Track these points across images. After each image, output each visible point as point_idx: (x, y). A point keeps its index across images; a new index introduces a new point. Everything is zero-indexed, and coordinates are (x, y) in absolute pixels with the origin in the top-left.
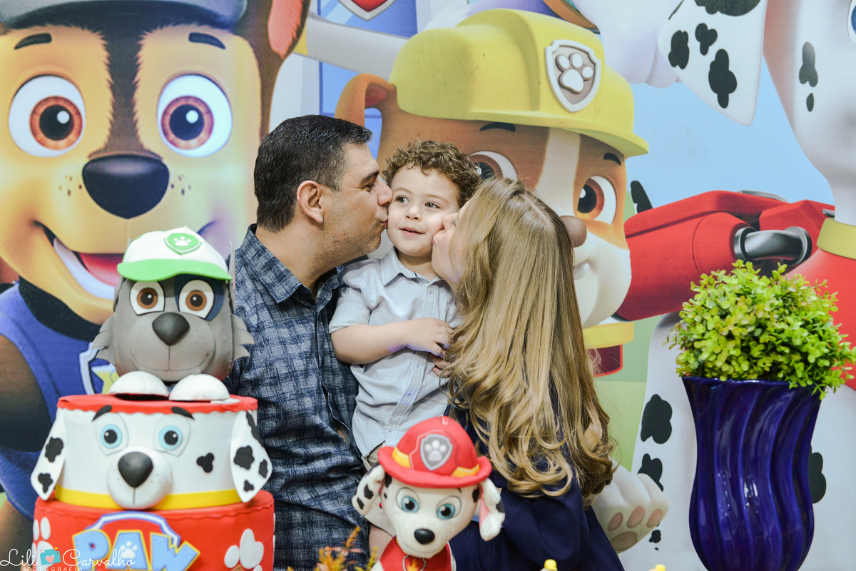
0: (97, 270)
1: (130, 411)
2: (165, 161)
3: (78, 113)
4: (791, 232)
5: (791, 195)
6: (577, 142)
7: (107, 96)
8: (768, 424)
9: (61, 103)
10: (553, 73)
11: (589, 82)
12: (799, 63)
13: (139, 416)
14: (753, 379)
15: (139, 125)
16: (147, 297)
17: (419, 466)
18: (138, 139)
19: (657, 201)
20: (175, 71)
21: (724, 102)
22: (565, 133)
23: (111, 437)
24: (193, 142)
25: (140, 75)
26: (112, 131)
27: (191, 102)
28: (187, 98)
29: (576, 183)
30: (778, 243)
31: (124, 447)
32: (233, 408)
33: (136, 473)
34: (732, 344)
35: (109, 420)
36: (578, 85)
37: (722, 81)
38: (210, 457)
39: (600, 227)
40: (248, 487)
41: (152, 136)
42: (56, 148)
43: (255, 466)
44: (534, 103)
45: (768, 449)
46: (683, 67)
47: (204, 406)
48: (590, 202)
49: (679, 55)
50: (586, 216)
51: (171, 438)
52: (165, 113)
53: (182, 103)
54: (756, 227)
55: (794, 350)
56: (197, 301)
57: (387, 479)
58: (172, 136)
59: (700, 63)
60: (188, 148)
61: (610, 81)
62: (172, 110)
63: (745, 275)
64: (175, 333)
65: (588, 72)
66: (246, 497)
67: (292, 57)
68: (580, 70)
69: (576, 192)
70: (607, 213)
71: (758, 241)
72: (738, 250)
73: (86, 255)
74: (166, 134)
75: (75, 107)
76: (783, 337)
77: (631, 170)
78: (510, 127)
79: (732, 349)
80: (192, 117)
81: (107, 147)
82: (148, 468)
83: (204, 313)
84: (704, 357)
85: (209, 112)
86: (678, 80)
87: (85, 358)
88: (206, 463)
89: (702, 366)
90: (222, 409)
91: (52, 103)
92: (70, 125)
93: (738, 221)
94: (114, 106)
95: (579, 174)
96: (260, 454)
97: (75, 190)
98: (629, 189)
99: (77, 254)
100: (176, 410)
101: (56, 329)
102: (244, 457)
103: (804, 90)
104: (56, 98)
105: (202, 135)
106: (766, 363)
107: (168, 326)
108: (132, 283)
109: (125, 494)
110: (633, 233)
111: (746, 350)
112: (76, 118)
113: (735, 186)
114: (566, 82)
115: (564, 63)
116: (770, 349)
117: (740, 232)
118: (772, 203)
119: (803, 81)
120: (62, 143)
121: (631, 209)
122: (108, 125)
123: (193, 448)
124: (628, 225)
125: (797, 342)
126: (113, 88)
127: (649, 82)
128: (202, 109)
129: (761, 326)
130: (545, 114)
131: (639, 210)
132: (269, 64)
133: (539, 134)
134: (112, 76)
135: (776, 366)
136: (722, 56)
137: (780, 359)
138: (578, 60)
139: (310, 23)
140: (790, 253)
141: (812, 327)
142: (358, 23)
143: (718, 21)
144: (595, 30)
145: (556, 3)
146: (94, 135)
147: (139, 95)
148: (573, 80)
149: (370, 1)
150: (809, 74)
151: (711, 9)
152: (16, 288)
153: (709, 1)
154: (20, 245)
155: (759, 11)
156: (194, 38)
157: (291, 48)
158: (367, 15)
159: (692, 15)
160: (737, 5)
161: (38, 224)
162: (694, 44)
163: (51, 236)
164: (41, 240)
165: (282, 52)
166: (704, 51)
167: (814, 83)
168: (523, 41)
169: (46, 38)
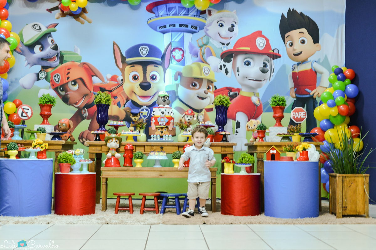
0: (142, 98)
2: (151, 83)
4: (236, 92)
5: (236, 87)
6: (207, 81)
7: (143, 74)
10: (204, 71)
11: (209, 72)
12: (237, 69)
13: (162, 108)
15: (147, 78)
16: (161, 98)
17: (188, 113)
18: (147, 80)
19: (218, 88)
20: (152, 71)
21: (227, 75)
22: (205, 79)
25: (147, 71)
26: (143, 79)
27: (154, 75)
29: (207, 86)
30: (234, 94)
31: (161, 111)
33: (163, 113)
35: (160, 108)
36: (207, 72)
37: (227, 72)
39: (210, 92)
40: (172, 115)
41: (149, 80)
42: (136, 81)
44: (201, 75)
46: (221, 70)
48: (209, 88)
49: (221, 68)
50: (208, 90)
52: (151, 76)
54: (231, 91)
55: (224, 102)
56: (166, 98)
57: (185, 115)
59: (224, 69)
60: (154, 81)
61: (211, 72)
64: (165, 101)
67: (168, 69)
69: (207, 87)
70: (211, 90)
71: (231, 93)
72: (229, 95)
74: (151, 79)
77: (214, 84)
78: (198, 78)
79: (218, 102)
80: (154, 77)
81: (143, 81)
82: (164, 113)
84: (216, 103)
88: (168, 113)
91: (135, 75)
95: (207, 84)
96: (173, 112)
97: (138, 87)
98: (214, 87)
99: (139, 96)
101: (136, 106)
103: (237, 73)
105: (156, 80)
106: (221, 104)
107: (164, 100)
108: (160, 96)
109: (162, 114)
110: (215, 92)
111: (220, 103)
112: (138, 77)
113: (228, 86)
115: (205, 69)
117: (229, 92)
118: (233, 88)
121: (214, 89)
123: (167, 111)
126: (143, 73)
127: (217, 72)
128: (156, 76)
129: (221, 100)
130: (203, 76)
132: (165, 70)
133: (202, 79)
134: (143, 71)
135: (222, 104)
136: (227, 69)
138: (207, 69)
139: (170, 64)
140: (236, 95)
141: (226, 100)
142: (177, 64)
143: (226, 64)
144: (209, 65)
145: (204, 61)
146: (141, 79)
147: (147, 74)
148: (206, 72)
149: (179, 61)
150: (238, 71)
151: (225, 62)
152: (130, 100)
153: (225, 61)
154: (131, 95)
155: (232, 62)
156: (154, 66)
157: (168, 67)
158: (178, 63)
159: (222, 63)
160: (229, 61)
161: (133, 92)
162: (223, 67)
163: (135, 94)
164: (134, 94)
165: (167, 68)
166: (224, 68)
167: (239, 72)
168: (200, 66)
169: (134, 66)
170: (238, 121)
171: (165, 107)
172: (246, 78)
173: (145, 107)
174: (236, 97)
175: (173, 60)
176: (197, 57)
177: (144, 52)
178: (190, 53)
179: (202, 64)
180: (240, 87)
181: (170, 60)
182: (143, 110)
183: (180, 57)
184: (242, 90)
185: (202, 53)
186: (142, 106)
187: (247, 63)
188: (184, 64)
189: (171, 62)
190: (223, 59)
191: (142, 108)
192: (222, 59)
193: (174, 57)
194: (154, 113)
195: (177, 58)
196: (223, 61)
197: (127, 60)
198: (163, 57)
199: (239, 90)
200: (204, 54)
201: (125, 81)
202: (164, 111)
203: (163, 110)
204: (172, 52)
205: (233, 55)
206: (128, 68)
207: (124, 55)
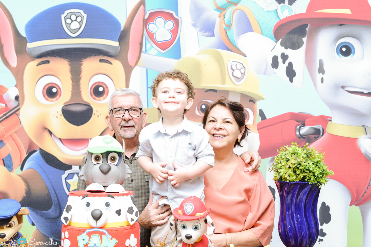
0: (67, 145)
1: (94, 196)
2: (91, 105)
3: (60, 88)
4: (317, 126)
5: (316, 114)
6: (239, 95)
7: (70, 82)
8: (303, 196)
9: (54, 85)
10: (230, 71)
11: (243, 74)
12: (318, 66)
13: (97, 198)
14: (297, 181)
15: (82, 92)
16: (97, 158)
18: (81, 97)
19: (268, 116)
20: (94, 73)
21: (291, 81)
22: (235, 93)
23: (88, 205)
24: (101, 98)
25: (82, 75)
26: (72, 95)
27: (100, 84)
28: (99, 82)
30: (312, 131)
31: (92, 208)
32: (127, 195)
33: (97, 216)
34: (290, 170)
35: (87, 199)
36: (239, 75)
37: (291, 73)
38: (120, 210)
40: (132, 220)
41: (87, 96)
42: (52, 101)
43: (134, 213)
44: (224, 82)
45: (303, 204)
46: (276, 68)
47: (117, 194)
49: (275, 64)
51: (107, 205)
52: (91, 88)
53: (97, 84)
54: (304, 125)
55: (310, 171)
56: (113, 159)
58: (94, 96)
59: (283, 67)
60: (99, 100)
62: (94, 87)
63: (294, 147)
64: (107, 170)
65: (243, 71)
66: (132, 223)
67: (136, 67)
68: (240, 70)
70: (250, 121)
71: (304, 130)
72: (298, 133)
73: (64, 139)
74: (91, 95)
75: (59, 86)
76: (307, 168)
77: (259, 105)
78: (215, 91)
79: (290, 172)
80: (101, 89)
81: (70, 100)
82: (101, 214)
83: (116, 163)
84: (281, 174)
85: (107, 87)
86: (275, 73)
87: (64, 176)
88: (119, 212)
89: (281, 178)
90: (123, 195)
91: (50, 85)
92: (56, 93)
93: (298, 123)
94: (72, 85)
96: (135, 209)
97: (59, 116)
98: (258, 112)
99: (60, 139)
100: (109, 196)
101: (53, 166)
102: (130, 210)
103: (320, 76)
104: (52, 83)
105: (105, 96)
106: (301, 176)
107: (105, 168)
108: (92, 154)
109: (93, 223)
110: (260, 128)
111: (295, 172)
112: (59, 90)
113: (296, 110)
114: (235, 74)
115: (234, 68)
116: (303, 171)
117: (298, 127)
118: (310, 116)
119: (319, 73)
120: (54, 99)
121: (259, 119)
122: (71, 93)
123: (114, 208)
124: (258, 125)
125: (311, 169)
126: (72, 79)
127: (264, 74)
128: (104, 86)
129: (300, 164)
130: (228, 86)
131: (262, 120)
132: (128, 70)
133: (226, 93)
134: (72, 75)
135: (304, 177)
136: (290, 64)
137: (306, 174)
138: (239, 66)
139: (142, 54)
140: (317, 133)
141: (316, 164)
142: (160, 54)
143: (289, 52)
144: (245, 56)
145: (231, 47)
146: (66, 96)
147: (82, 82)
148: (237, 74)
149: (163, 46)
150: (321, 70)
151: (286, 48)
152: (38, 152)
153: (285, 45)
154: (39, 136)
155: (303, 48)
156: (101, 61)
157: (136, 64)
158: (163, 52)
159: (279, 50)
160: (295, 46)
161: (46, 129)
162: (280, 60)
163: (51, 133)
164: (47, 134)
165: (133, 65)
166: (284, 62)
167: (323, 73)
168: (219, 60)
169: (48, 62)
170: (324, 204)
171: (108, 190)
172: (343, 87)
173: (75, 168)
174: (316, 138)
175: (148, 45)
176: (213, 35)
177: (75, 25)
178: (194, 25)
179: (224, 53)
180: (327, 112)
181: (141, 44)
182: (71, 176)
183: (168, 37)
184: (333, 119)
185: (224, 26)
186: (70, 167)
187: (344, 49)
188: (177, 55)
189: (144, 49)
190: (281, 40)
191: (67, 172)
192: (277, 40)
193: (151, 36)
194: (69, 215)
195: (159, 38)
196: (282, 44)
197: (30, 45)
198: (123, 37)
199: (325, 120)
200: (229, 26)
201: (23, 100)
202: (103, 208)
203: (97, 202)
204: (146, 22)
205: (307, 29)
206: (32, 66)
207: (23, 33)
